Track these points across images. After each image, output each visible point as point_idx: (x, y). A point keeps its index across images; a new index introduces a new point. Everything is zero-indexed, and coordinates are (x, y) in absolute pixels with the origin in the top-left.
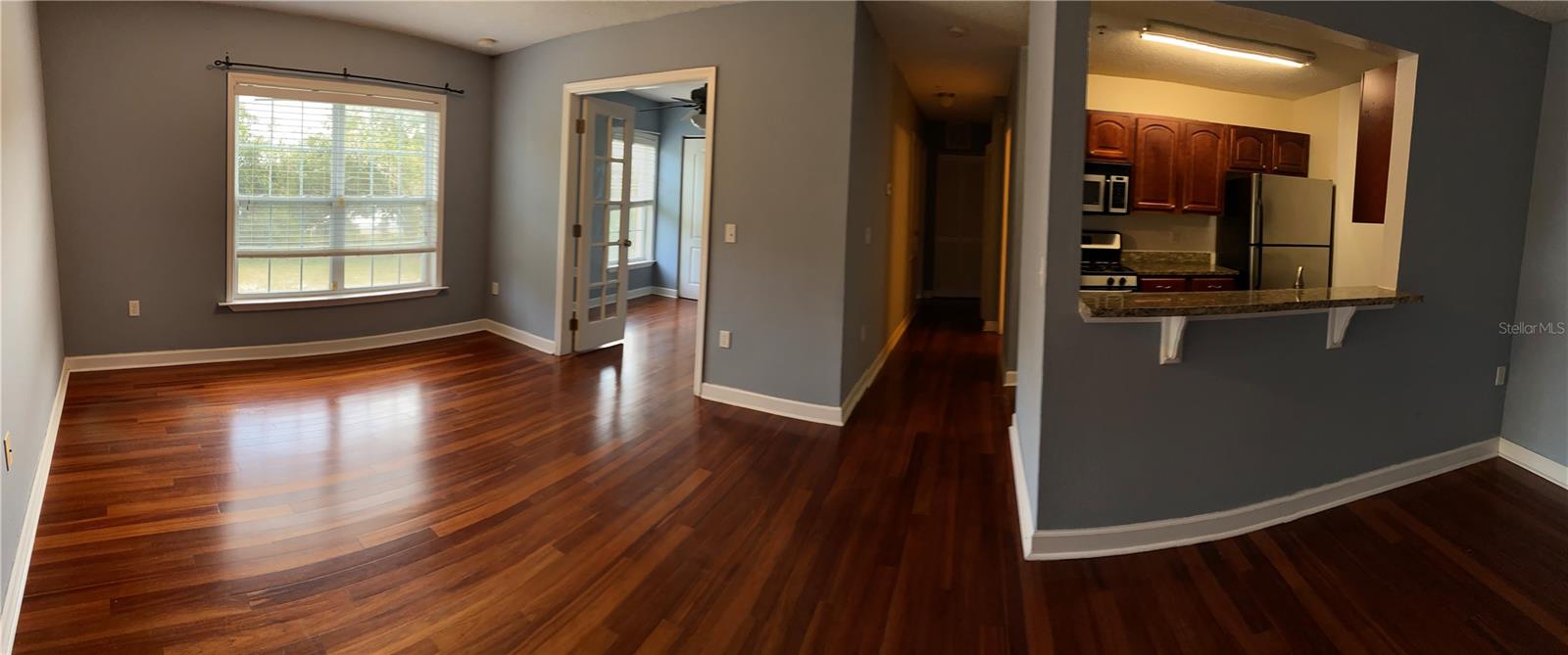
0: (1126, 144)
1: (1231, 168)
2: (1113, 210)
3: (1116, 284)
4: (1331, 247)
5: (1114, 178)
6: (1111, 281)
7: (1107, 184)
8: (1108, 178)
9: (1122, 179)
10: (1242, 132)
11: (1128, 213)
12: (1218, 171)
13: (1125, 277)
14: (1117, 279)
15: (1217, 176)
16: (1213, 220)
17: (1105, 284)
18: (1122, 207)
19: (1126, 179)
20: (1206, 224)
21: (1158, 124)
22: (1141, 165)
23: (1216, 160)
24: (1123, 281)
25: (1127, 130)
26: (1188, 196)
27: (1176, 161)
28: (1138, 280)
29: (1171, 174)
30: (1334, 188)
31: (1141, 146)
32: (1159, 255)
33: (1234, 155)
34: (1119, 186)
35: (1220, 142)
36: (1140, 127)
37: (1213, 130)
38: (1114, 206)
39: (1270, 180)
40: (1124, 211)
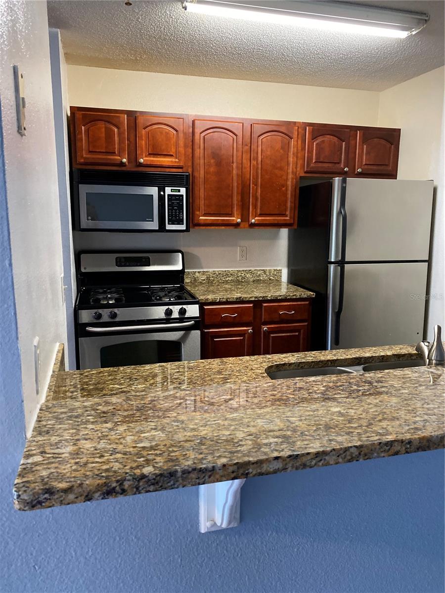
0: (182, 150)
1: (306, 172)
2: (169, 227)
3: (175, 315)
4: (429, 262)
5: (168, 190)
6: (169, 313)
7: (161, 198)
8: (162, 189)
9: (179, 191)
10: (320, 130)
11: (187, 230)
12: (290, 176)
13: (184, 306)
14: (176, 309)
15: (289, 183)
16: (284, 232)
17: (162, 315)
18: (180, 222)
19: (183, 191)
20: (276, 237)
21: (217, 127)
22: (201, 174)
23: (288, 164)
24: (182, 312)
25: (181, 135)
26: (255, 207)
27: (241, 167)
28: (201, 310)
29: (235, 184)
30: (435, 190)
31: (199, 152)
32: (227, 274)
33: (310, 159)
34: (175, 200)
35: (293, 142)
36: (198, 131)
37: (284, 130)
38: (172, 222)
39: (355, 185)
40: (183, 227)
